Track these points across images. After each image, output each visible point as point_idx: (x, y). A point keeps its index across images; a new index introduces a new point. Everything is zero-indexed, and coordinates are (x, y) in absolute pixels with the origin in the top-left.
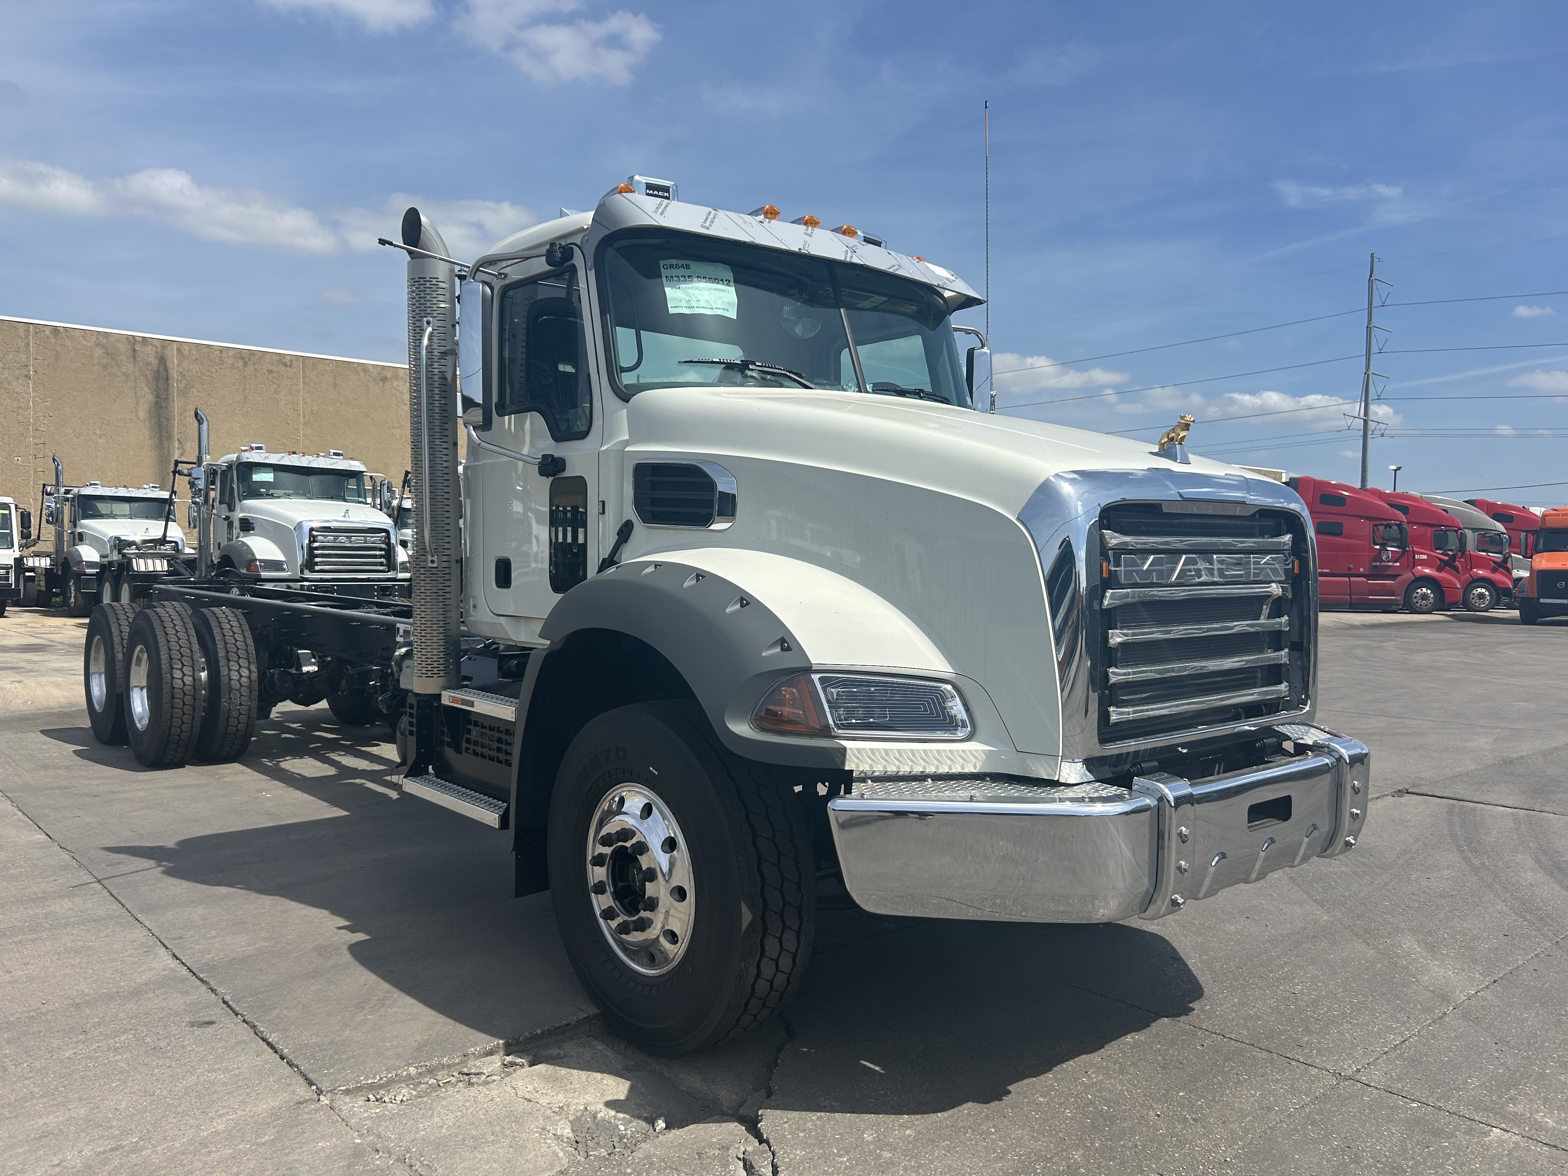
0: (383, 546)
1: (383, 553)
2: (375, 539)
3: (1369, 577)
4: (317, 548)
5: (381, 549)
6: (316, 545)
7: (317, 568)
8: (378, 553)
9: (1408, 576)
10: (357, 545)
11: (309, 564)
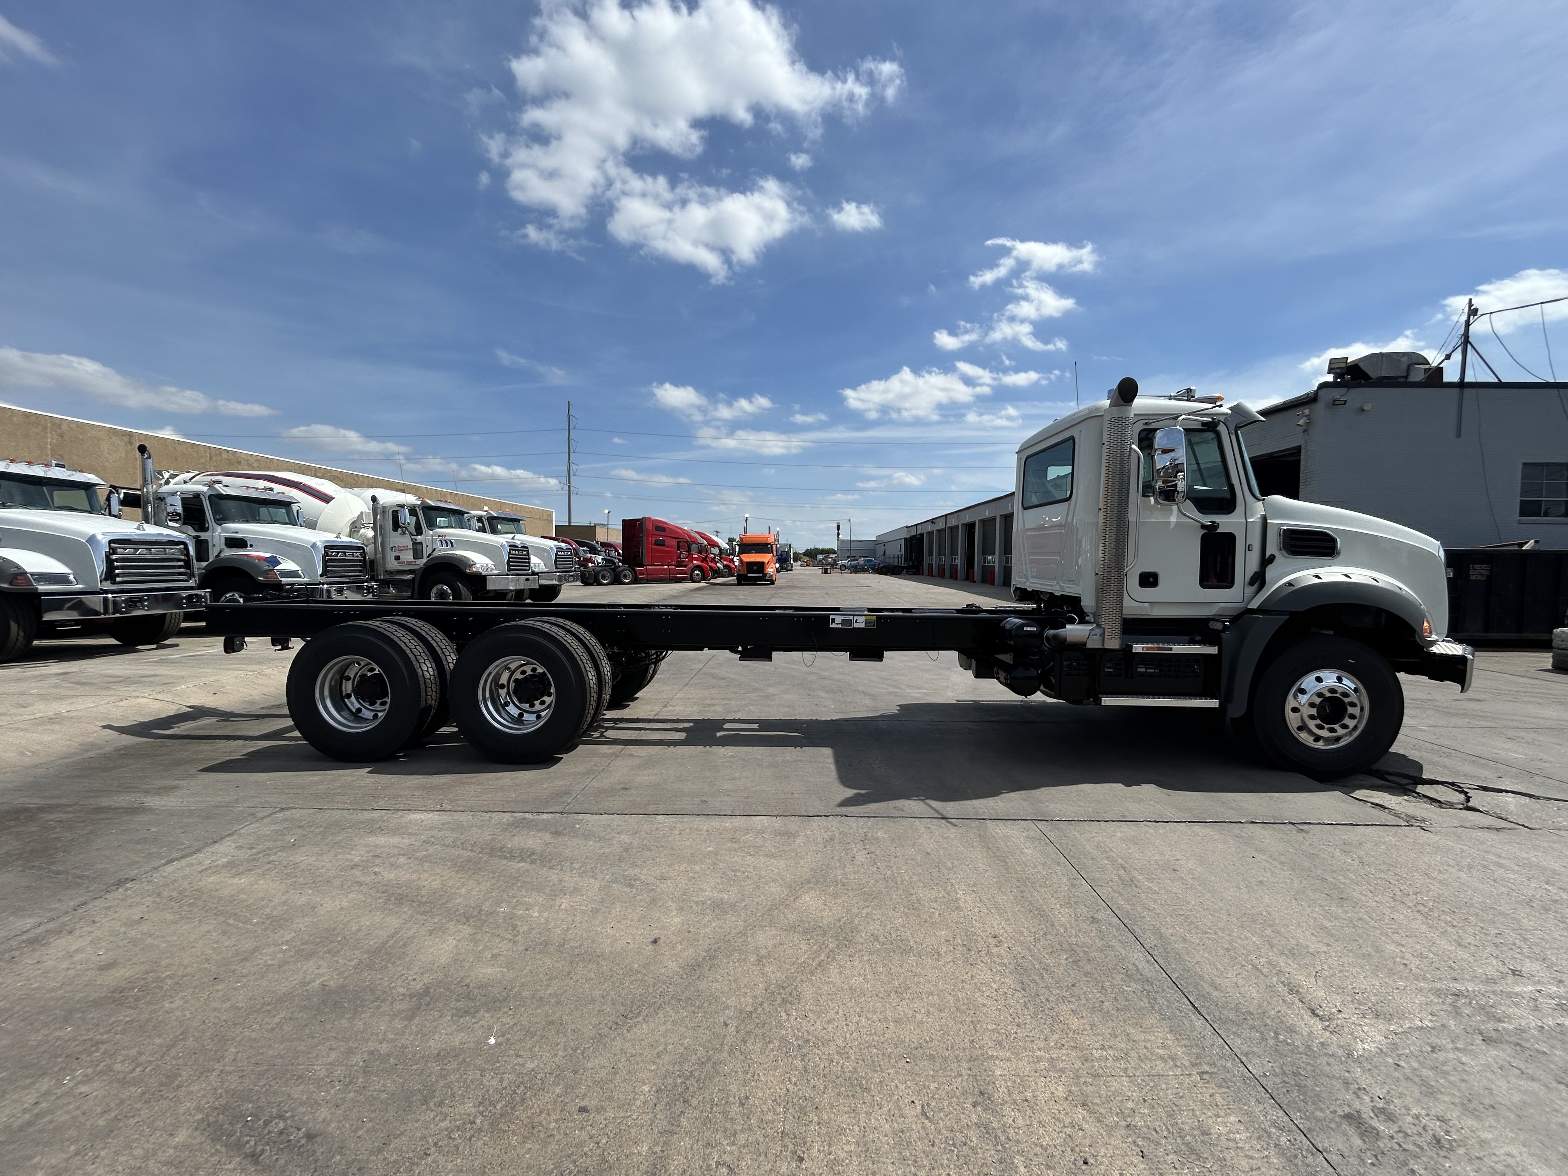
0: (182, 557)
1: (182, 563)
2: (173, 551)
3: (676, 566)
4: (117, 560)
5: (179, 560)
6: (114, 557)
7: (118, 579)
8: (179, 563)
9: (691, 565)
10: (158, 557)
11: (110, 575)
